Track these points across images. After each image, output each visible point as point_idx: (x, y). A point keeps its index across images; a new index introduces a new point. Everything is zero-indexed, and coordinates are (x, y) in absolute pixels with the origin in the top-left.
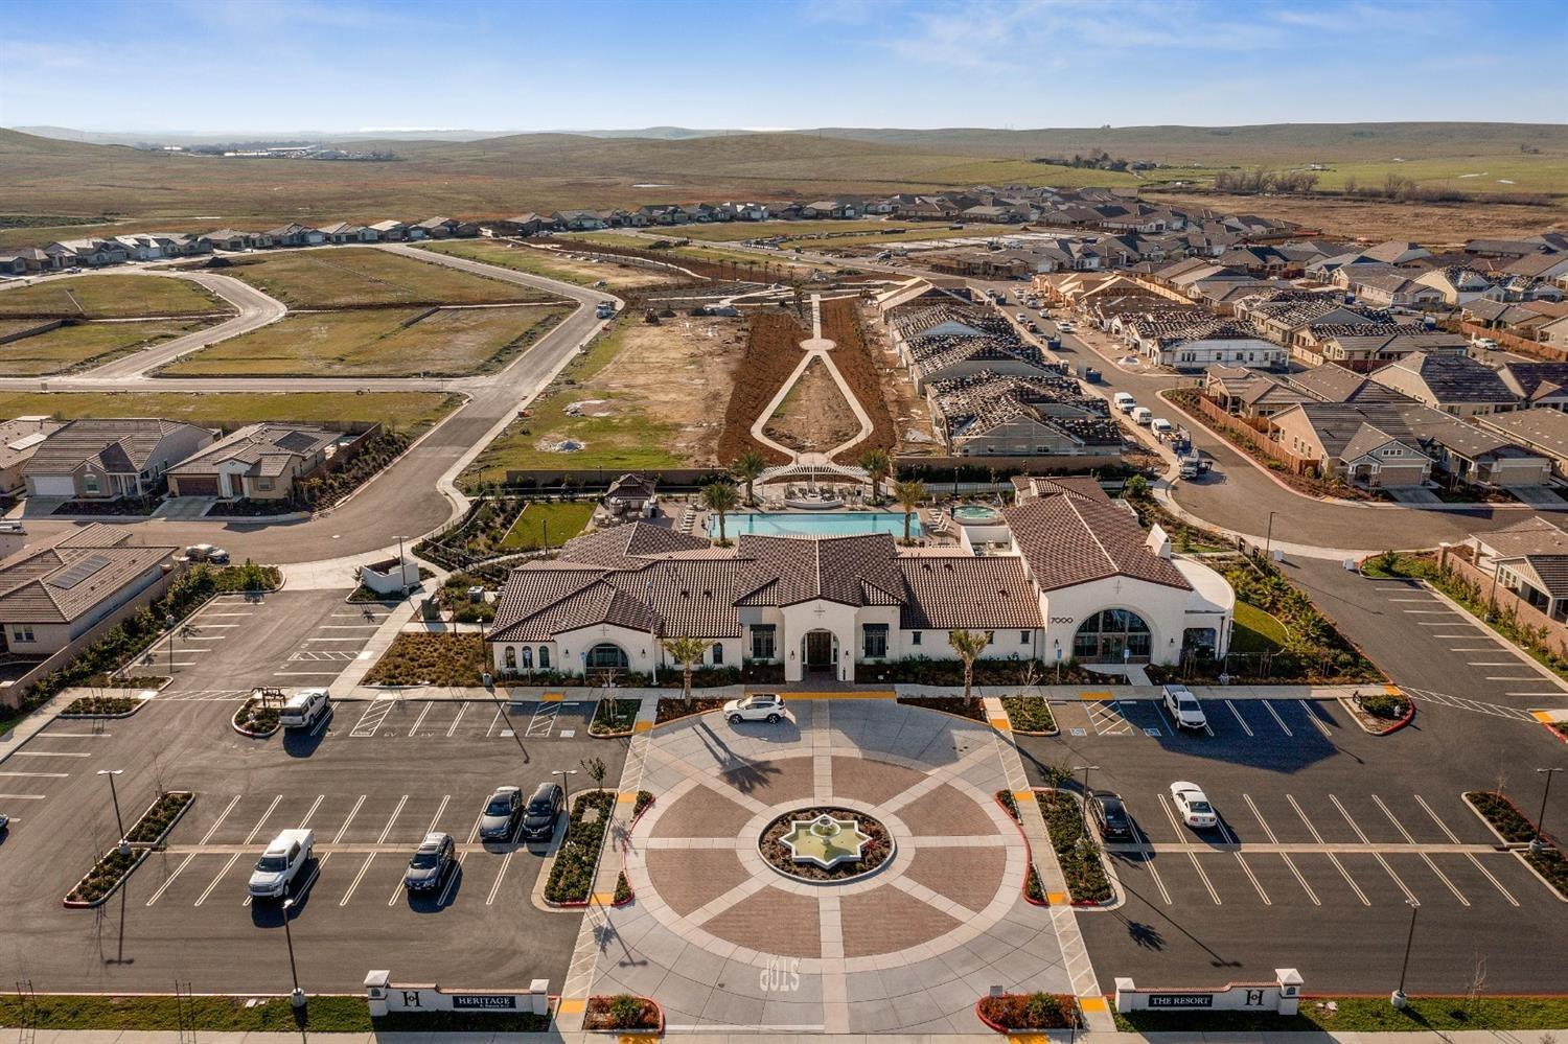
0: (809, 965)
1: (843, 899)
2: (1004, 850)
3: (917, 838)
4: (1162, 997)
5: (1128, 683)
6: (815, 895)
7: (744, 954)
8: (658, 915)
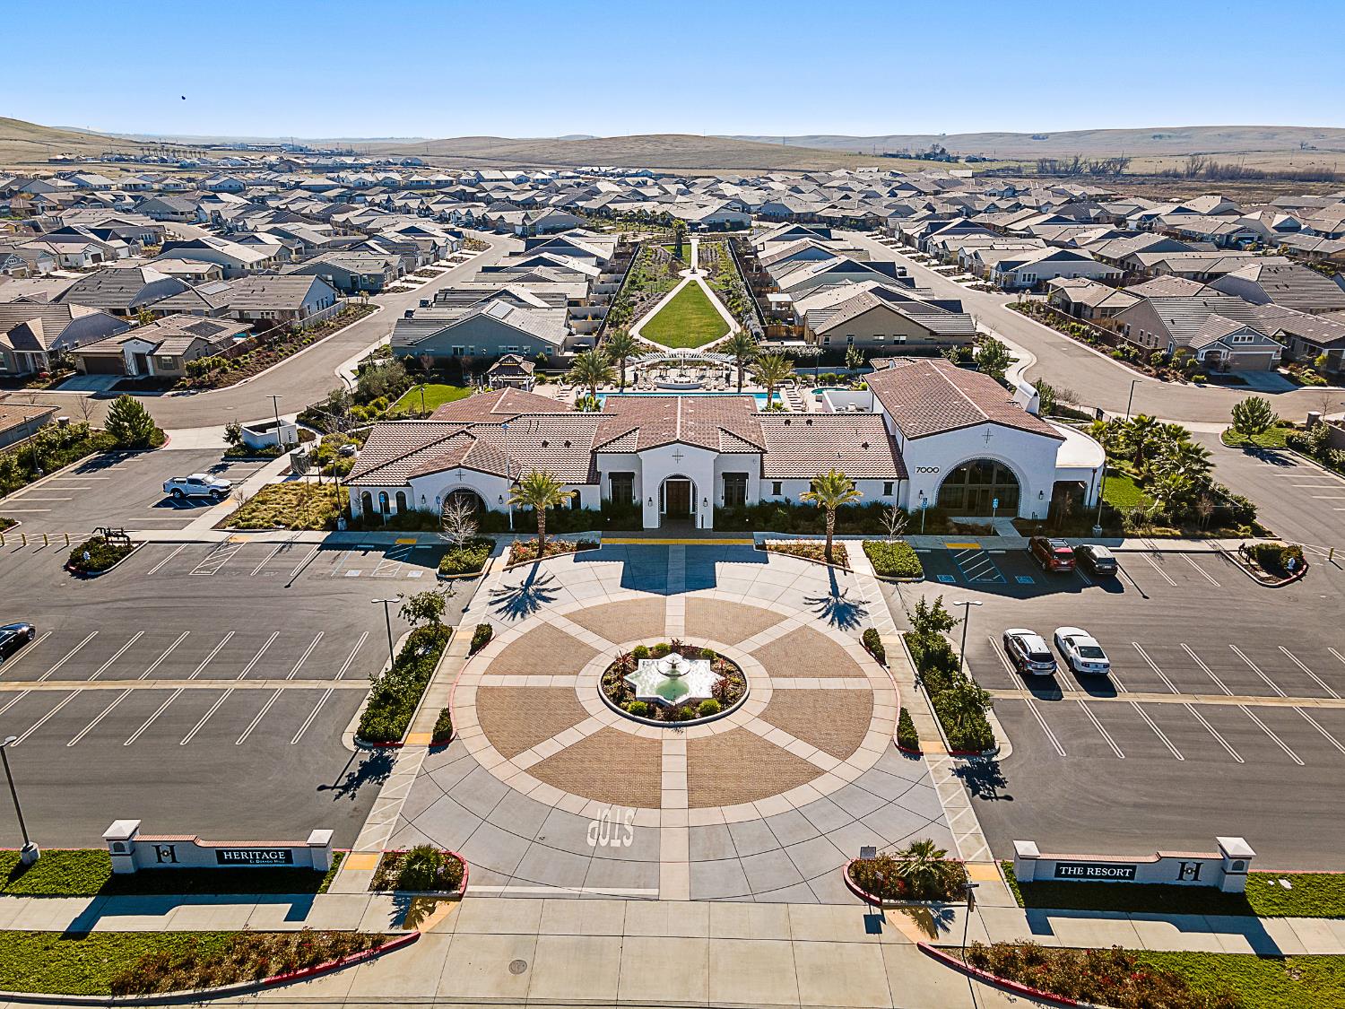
0: (648, 816)
1: (690, 743)
2: (870, 694)
3: (774, 679)
4: (1073, 866)
5: (995, 534)
6: (658, 737)
7: (573, 802)
8: (480, 757)
